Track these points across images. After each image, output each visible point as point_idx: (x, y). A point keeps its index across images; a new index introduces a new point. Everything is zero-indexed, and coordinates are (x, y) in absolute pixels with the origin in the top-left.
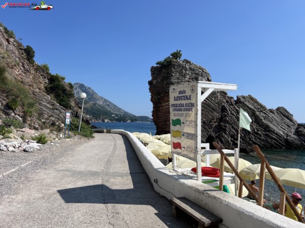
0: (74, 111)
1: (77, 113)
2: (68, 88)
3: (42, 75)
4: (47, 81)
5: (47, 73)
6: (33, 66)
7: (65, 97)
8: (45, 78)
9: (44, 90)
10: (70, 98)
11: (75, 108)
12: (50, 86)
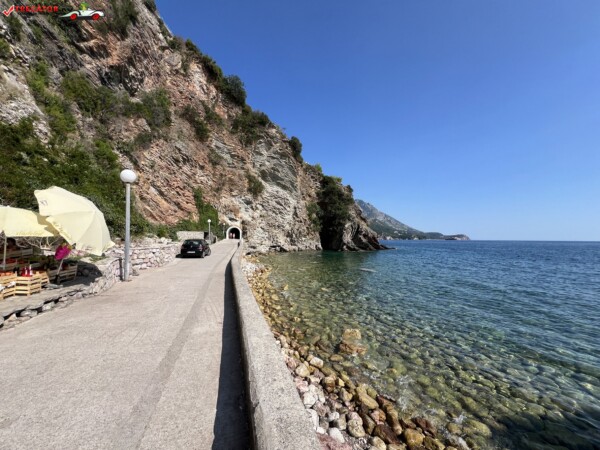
0: (355, 223)
1: (359, 226)
2: (346, 192)
3: (312, 177)
4: (318, 184)
5: (319, 174)
6: (302, 166)
7: (342, 204)
8: (316, 180)
9: (315, 196)
10: (348, 204)
11: (356, 219)
12: (323, 190)
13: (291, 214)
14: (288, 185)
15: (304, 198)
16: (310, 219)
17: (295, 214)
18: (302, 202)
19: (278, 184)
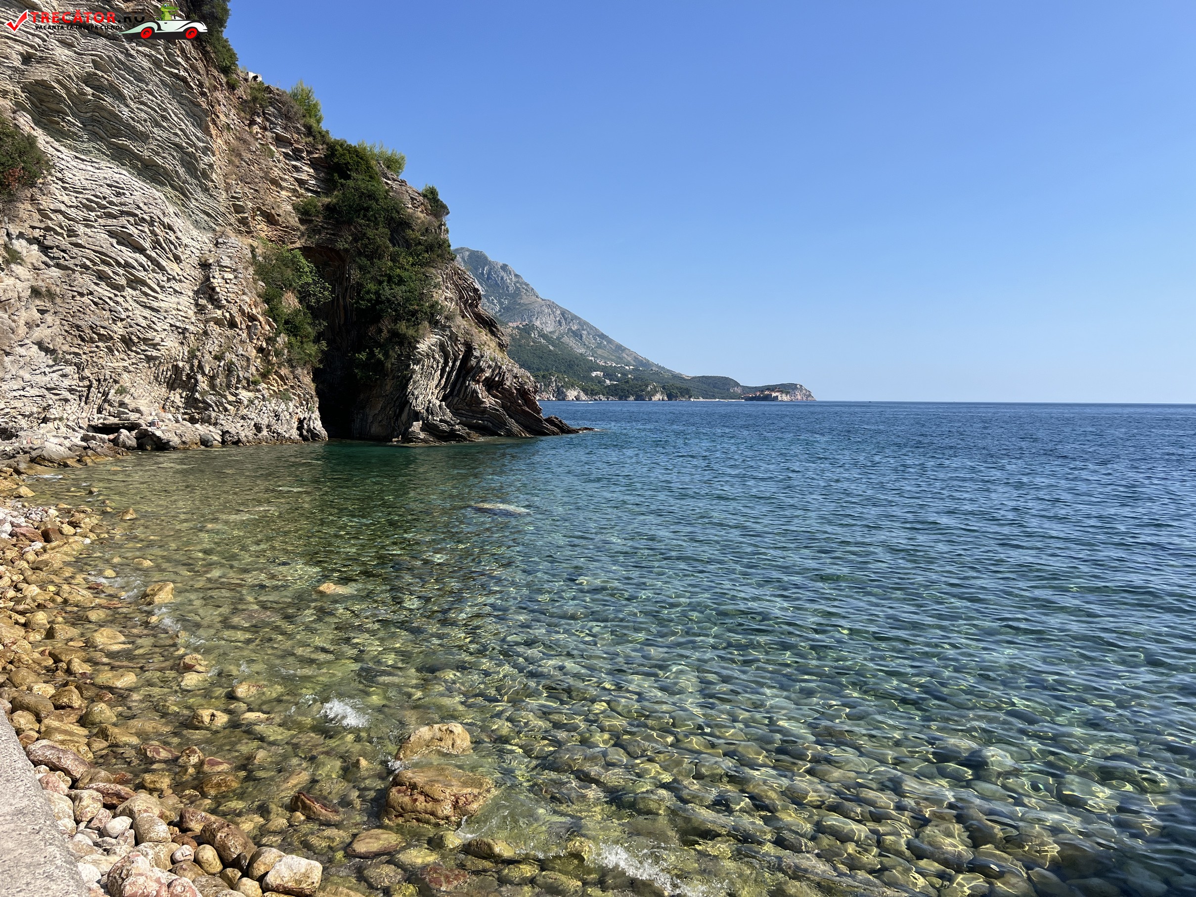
0: (453, 338)
1: (469, 348)
2: (421, 215)
3: (280, 141)
4: (307, 172)
5: (309, 128)
6: (232, 87)
7: (406, 260)
8: (297, 155)
9: (294, 221)
10: (428, 264)
11: (459, 320)
12: (327, 200)
13: (188, 289)
14: (170, 162)
15: (244, 227)
16: (272, 313)
17: (207, 291)
18: (239, 243)
19: (120, 155)
